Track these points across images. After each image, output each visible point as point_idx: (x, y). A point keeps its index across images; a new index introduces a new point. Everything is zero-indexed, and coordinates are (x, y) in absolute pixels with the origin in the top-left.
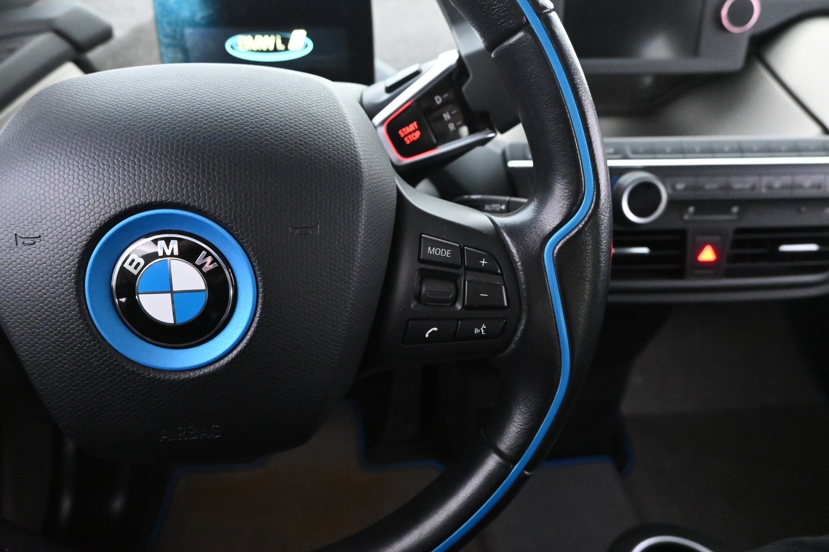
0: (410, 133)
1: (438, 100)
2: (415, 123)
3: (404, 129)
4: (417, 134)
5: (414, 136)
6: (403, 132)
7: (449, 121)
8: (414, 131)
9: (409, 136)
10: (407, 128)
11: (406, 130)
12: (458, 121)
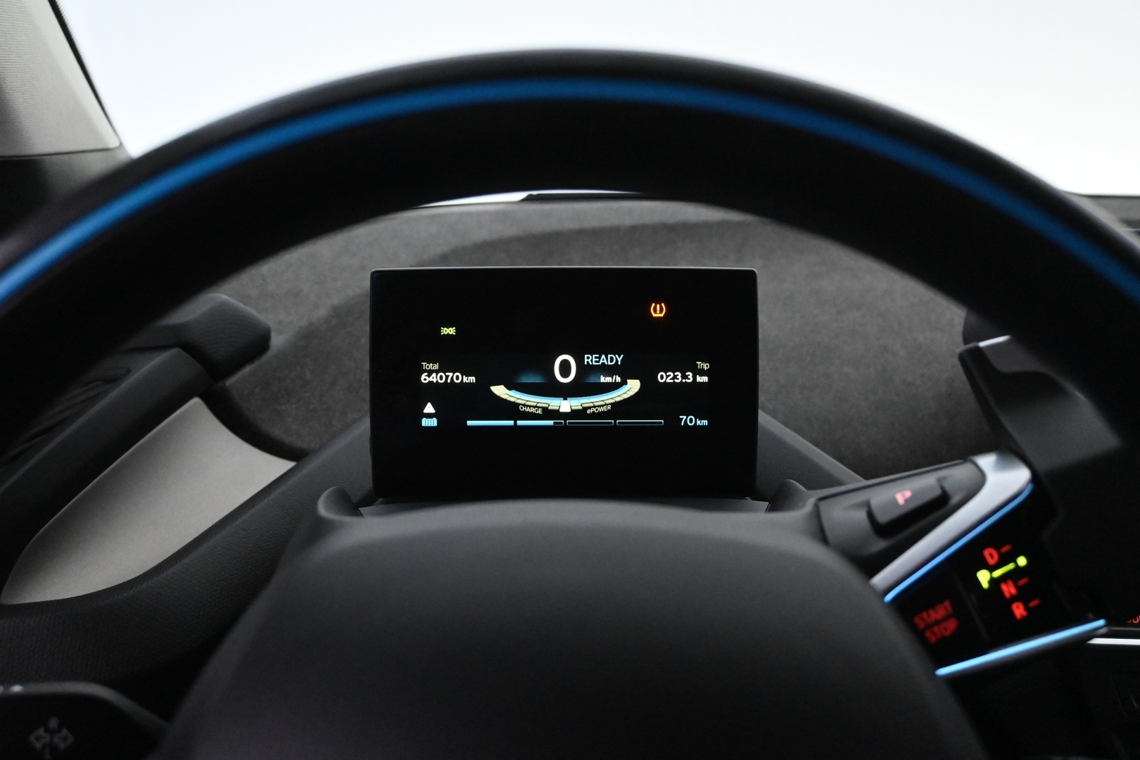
0: (937, 623)
1: (992, 556)
2: (947, 604)
3: (924, 615)
4: (952, 625)
5: (946, 629)
6: (922, 619)
7: (1014, 599)
8: (945, 619)
9: (936, 629)
10: (932, 612)
11: (929, 615)
12: (1033, 600)
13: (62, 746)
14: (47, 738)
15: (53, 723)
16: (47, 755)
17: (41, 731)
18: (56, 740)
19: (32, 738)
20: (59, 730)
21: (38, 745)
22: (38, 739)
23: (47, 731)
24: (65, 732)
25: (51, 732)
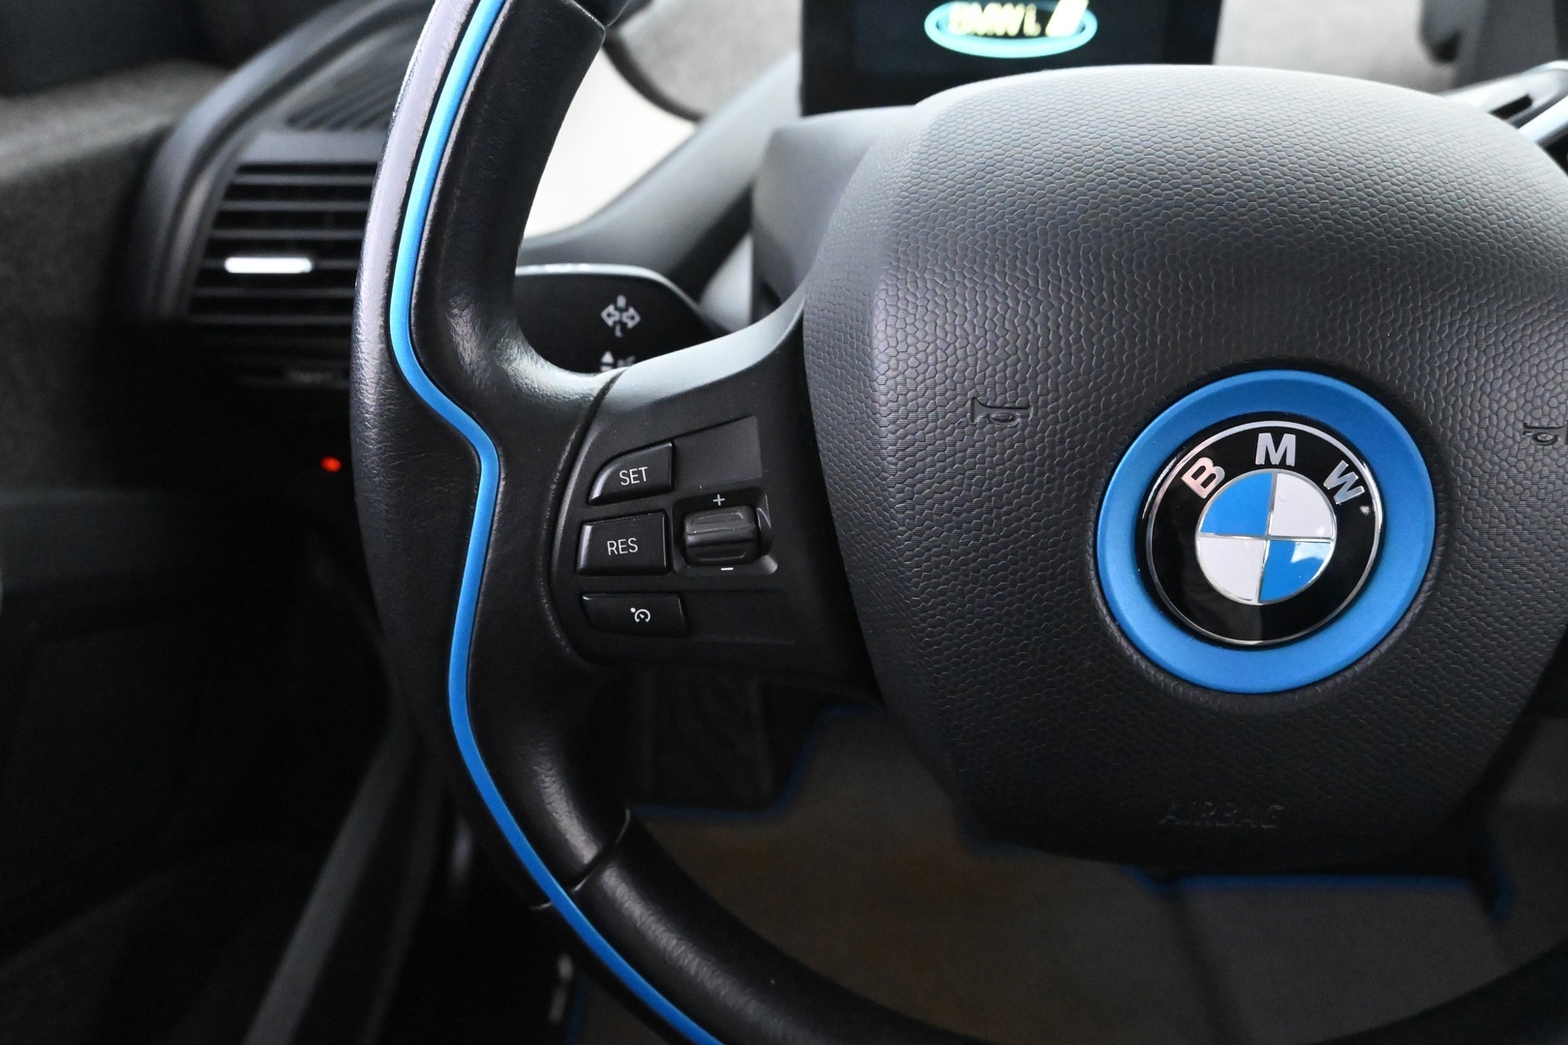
13: (631, 324)
14: (617, 316)
15: (621, 301)
16: (618, 333)
17: (611, 309)
18: (625, 320)
19: (604, 315)
20: (626, 309)
21: (610, 322)
22: (609, 315)
23: (617, 309)
24: (632, 311)
25: (621, 310)
